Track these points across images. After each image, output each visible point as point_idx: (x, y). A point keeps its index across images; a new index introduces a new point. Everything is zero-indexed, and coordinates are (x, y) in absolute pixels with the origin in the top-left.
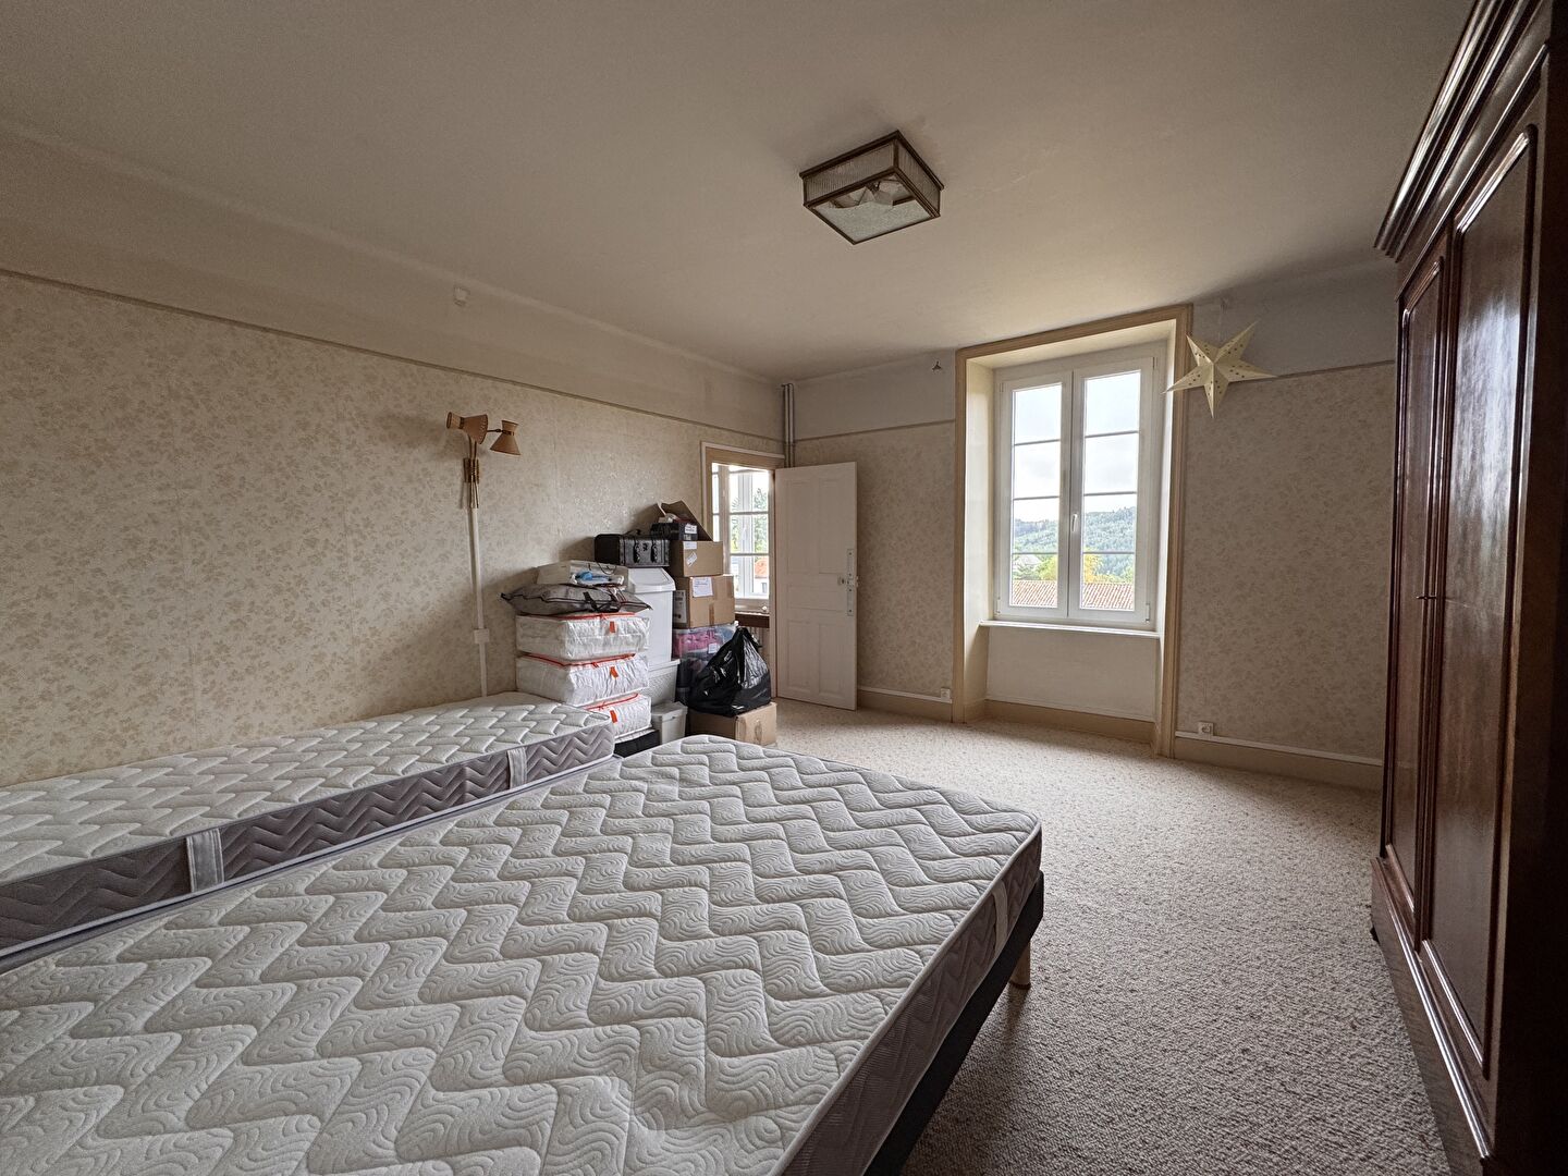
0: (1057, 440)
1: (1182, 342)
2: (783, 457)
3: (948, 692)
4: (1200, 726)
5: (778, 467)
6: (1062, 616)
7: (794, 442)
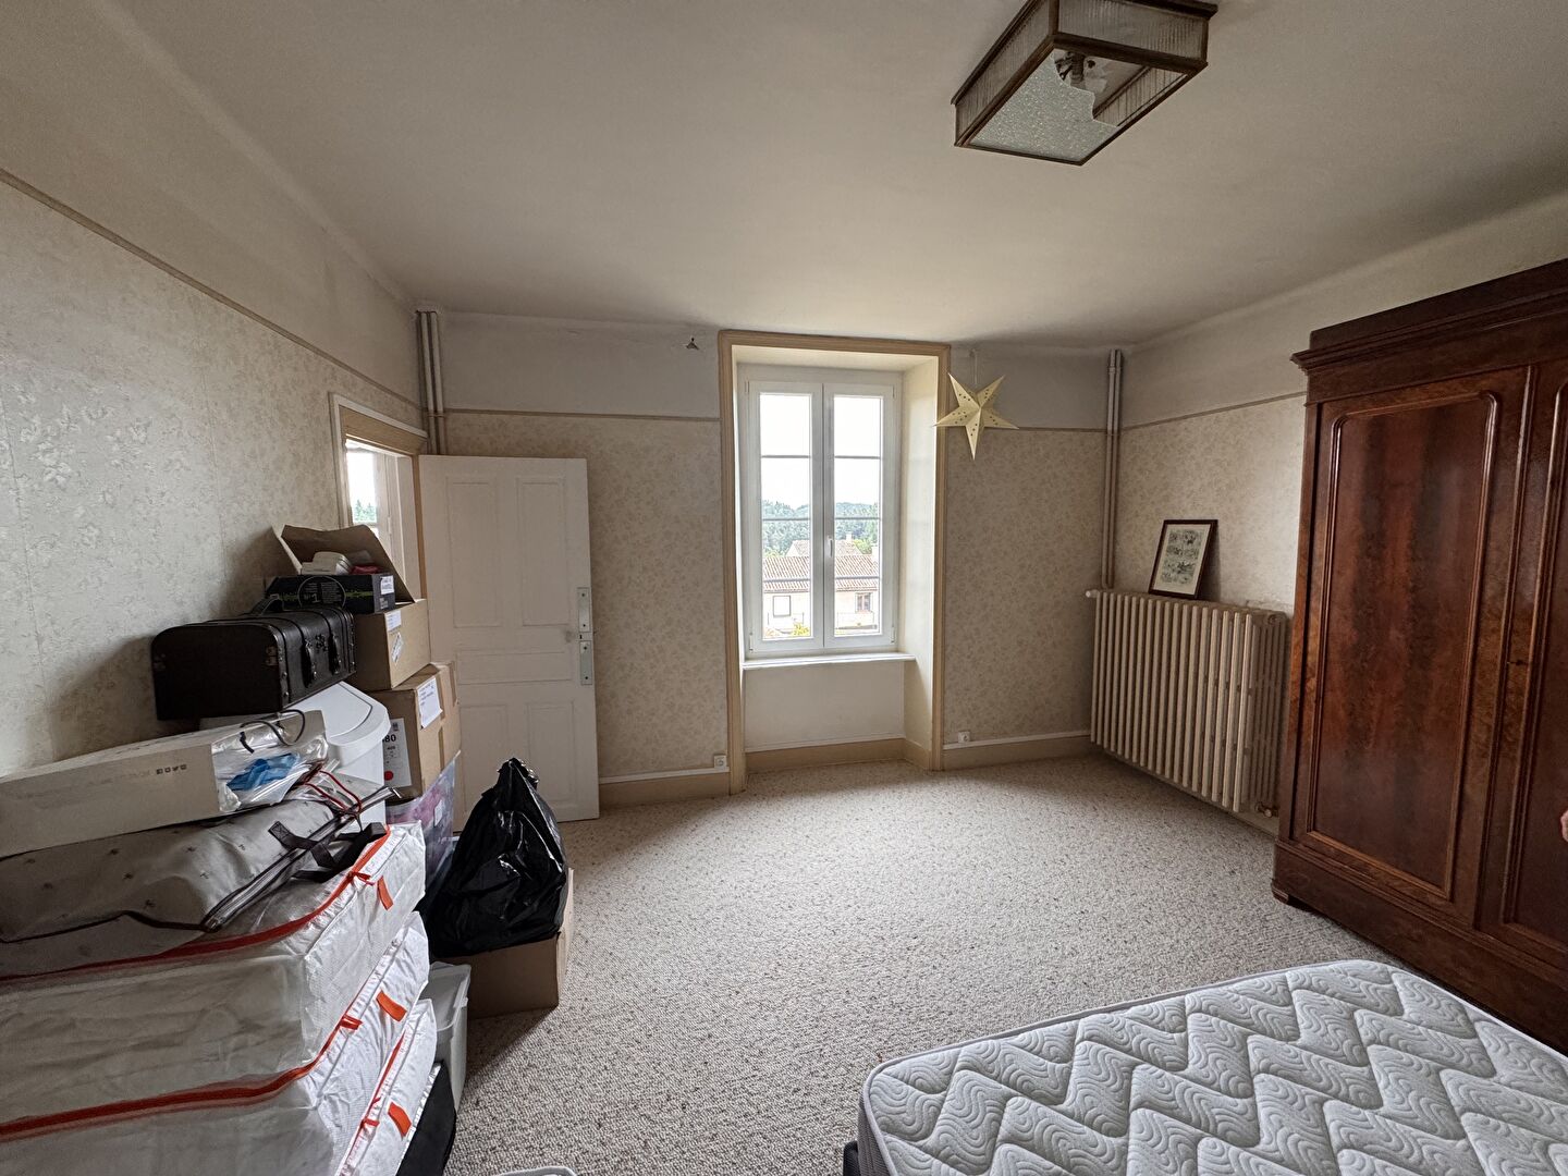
0: (806, 457)
1: (945, 381)
2: (424, 434)
3: (724, 758)
4: (961, 737)
5: (420, 452)
6: (818, 646)
7: (445, 411)
